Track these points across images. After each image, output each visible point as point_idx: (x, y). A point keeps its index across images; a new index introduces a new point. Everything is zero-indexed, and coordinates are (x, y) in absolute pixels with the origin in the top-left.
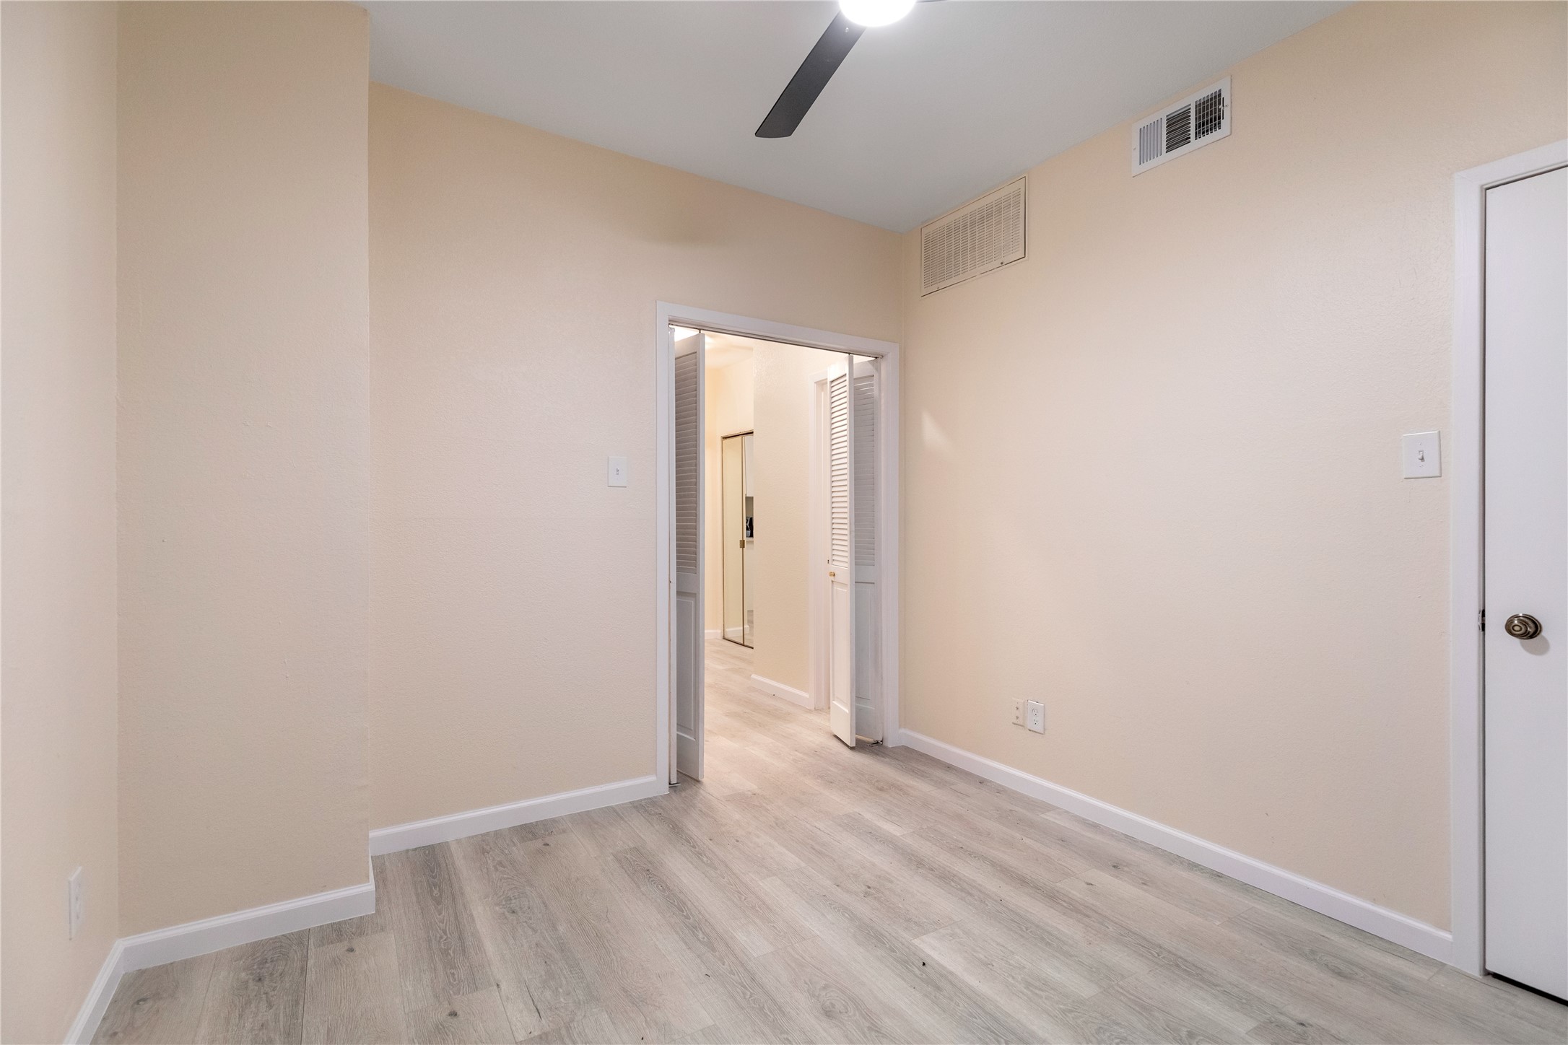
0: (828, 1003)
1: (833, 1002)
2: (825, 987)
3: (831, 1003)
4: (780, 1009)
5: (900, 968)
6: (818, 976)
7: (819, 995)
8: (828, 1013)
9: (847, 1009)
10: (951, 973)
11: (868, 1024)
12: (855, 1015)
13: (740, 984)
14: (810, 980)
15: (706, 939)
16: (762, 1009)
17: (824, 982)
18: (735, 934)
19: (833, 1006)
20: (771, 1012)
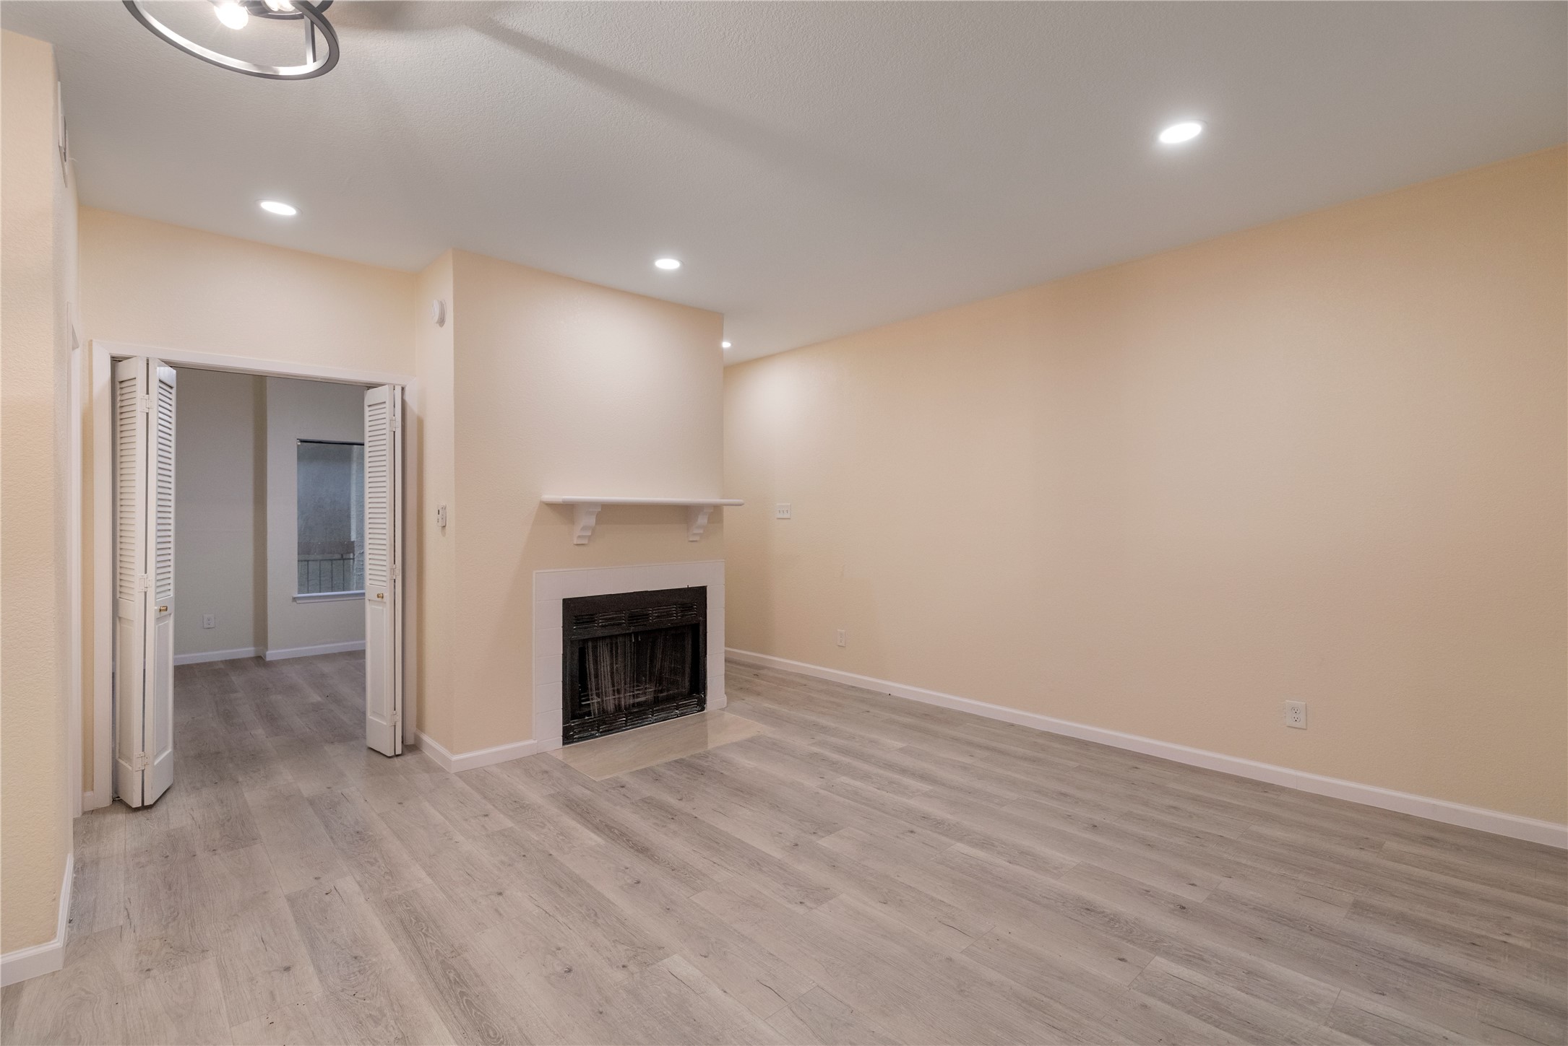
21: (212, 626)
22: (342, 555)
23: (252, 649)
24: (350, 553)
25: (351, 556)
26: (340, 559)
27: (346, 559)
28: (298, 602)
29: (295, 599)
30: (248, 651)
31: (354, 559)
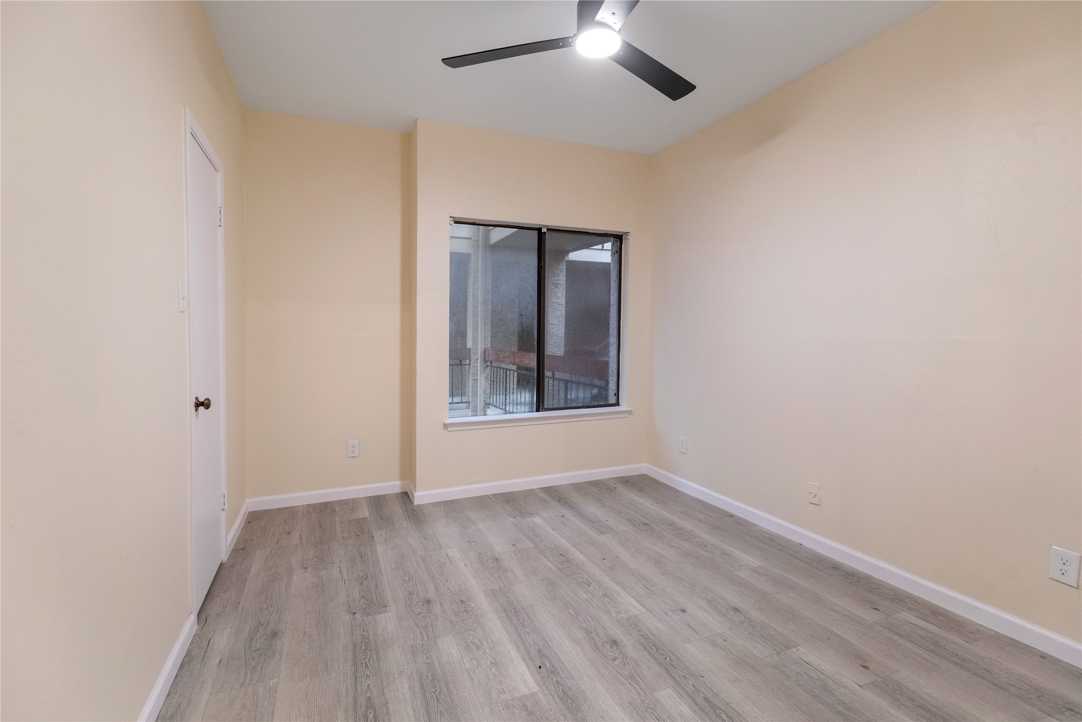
0: (614, 649)
1: (611, 649)
2: (615, 659)
3: (612, 648)
4: (645, 648)
5: (558, 668)
6: (620, 668)
7: (620, 654)
8: (615, 643)
9: (603, 644)
10: (524, 660)
11: (592, 635)
12: (599, 640)
13: (676, 668)
14: (626, 665)
15: (718, 711)
16: (657, 649)
17: (616, 663)
18: (692, 714)
19: (611, 647)
20: (651, 647)
21: (357, 454)
22: (461, 361)
23: (398, 483)
24: (466, 359)
25: (467, 362)
26: (459, 365)
27: (463, 365)
28: (449, 429)
29: (446, 426)
30: (393, 486)
31: (469, 365)
